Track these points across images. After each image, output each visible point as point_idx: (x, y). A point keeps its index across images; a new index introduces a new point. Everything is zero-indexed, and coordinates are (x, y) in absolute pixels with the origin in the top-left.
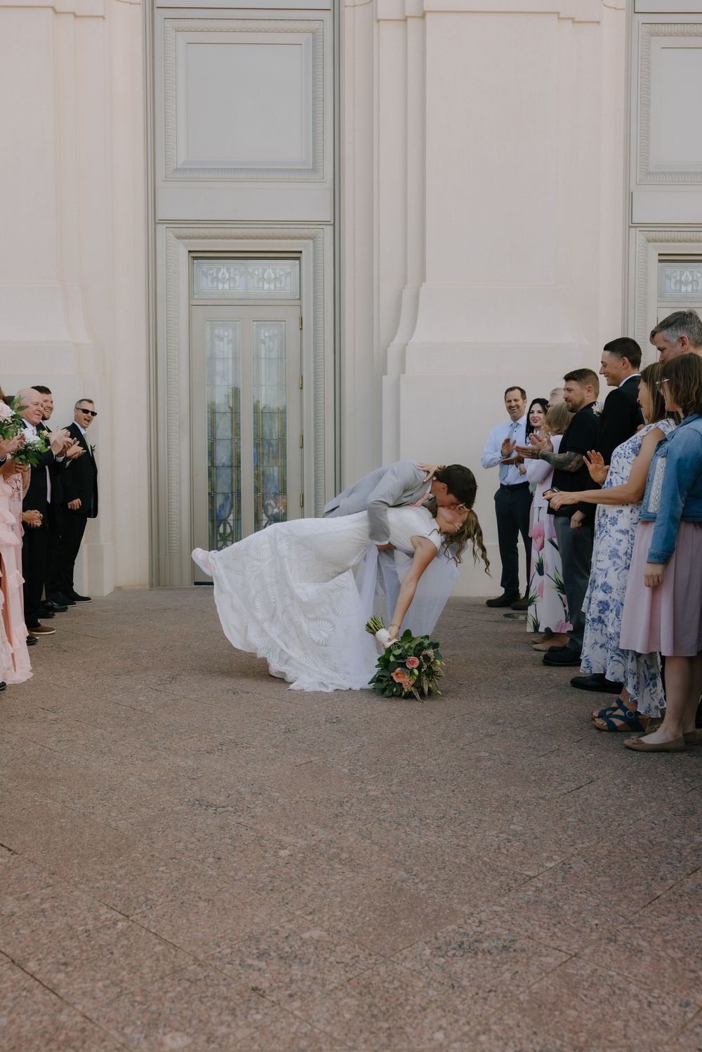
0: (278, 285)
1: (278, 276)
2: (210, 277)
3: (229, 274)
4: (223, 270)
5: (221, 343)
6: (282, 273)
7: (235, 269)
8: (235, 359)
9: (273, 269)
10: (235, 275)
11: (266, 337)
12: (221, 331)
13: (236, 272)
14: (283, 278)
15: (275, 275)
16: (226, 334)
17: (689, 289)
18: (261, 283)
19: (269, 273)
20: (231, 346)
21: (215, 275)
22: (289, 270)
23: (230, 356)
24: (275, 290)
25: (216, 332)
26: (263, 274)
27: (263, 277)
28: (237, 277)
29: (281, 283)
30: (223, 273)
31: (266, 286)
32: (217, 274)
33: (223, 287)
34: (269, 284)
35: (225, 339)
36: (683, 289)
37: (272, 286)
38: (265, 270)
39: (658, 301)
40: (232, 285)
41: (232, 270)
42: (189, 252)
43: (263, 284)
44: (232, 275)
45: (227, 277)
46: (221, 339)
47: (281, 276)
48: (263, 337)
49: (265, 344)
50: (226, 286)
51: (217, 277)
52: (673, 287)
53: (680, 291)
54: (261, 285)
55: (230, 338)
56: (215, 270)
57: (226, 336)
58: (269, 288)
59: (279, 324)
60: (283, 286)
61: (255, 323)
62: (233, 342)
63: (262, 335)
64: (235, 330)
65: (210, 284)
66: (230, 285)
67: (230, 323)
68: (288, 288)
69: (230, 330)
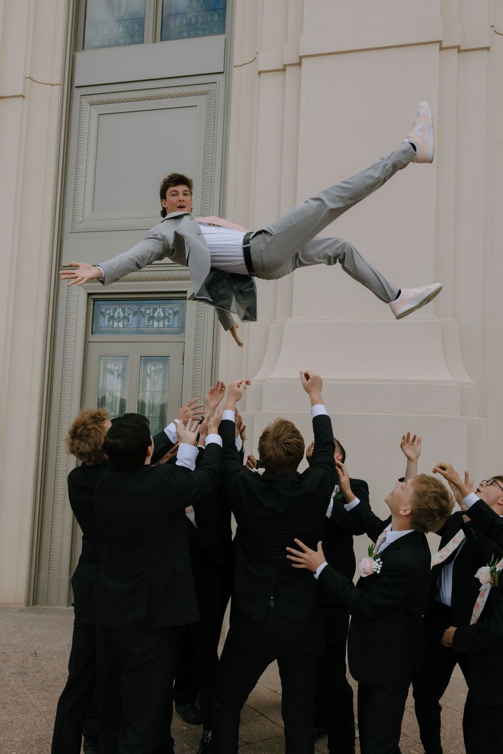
0: (166, 323)
1: (167, 315)
2: (107, 317)
3: (124, 313)
4: (119, 310)
5: (112, 376)
6: (170, 312)
7: (129, 308)
8: (123, 391)
9: (162, 308)
10: (129, 314)
11: (152, 371)
12: (113, 365)
13: (130, 312)
14: (171, 316)
15: (164, 313)
16: (117, 368)
18: (151, 321)
19: (159, 312)
20: (120, 379)
21: (111, 315)
22: (178, 309)
23: (119, 389)
24: (164, 327)
25: (109, 366)
26: (154, 313)
27: (153, 317)
28: (131, 317)
29: (169, 322)
30: (119, 313)
31: (156, 324)
32: (114, 313)
33: (118, 325)
34: (159, 322)
35: (116, 373)
37: (161, 324)
38: (155, 310)
40: (126, 323)
41: (126, 310)
42: (89, 294)
43: (153, 323)
44: (126, 315)
45: (122, 316)
46: (112, 373)
47: (169, 315)
48: (149, 372)
49: (150, 378)
50: (121, 325)
51: (113, 317)
54: (151, 323)
55: (120, 371)
56: (112, 310)
57: (116, 370)
58: (158, 325)
59: (164, 359)
60: (171, 323)
61: (143, 358)
62: (122, 375)
63: (149, 369)
64: (124, 365)
65: (107, 324)
66: (123, 324)
67: (122, 358)
68: (176, 325)
69: (121, 365)
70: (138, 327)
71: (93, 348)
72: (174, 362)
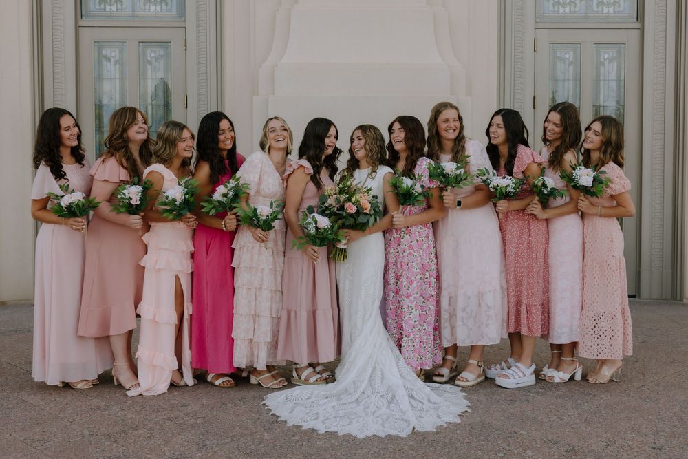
0: (164, 7)
5: (109, 63)
8: (122, 79)
11: (152, 58)
12: (109, 52)
16: (113, 54)
17: (567, 10)
18: (148, 5)
20: (118, 66)
23: (118, 76)
24: (162, 12)
25: (104, 53)
29: (167, 6)
31: (153, 8)
33: (111, 9)
34: (156, 7)
35: (112, 60)
36: (561, 10)
37: (158, 8)
39: (536, 22)
40: (119, 7)
43: (150, 7)
46: (109, 59)
48: (149, 58)
49: (151, 64)
50: (114, 8)
52: (551, 8)
53: (558, 11)
54: (147, 7)
55: (117, 58)
57: (113, 57)
58: (156, 9)
59: (164, 44)
60: (168, 8)
61: (141, 44)
62: (120, 62)
63: (149, 55)
64: (121, 51)
65: (98, 7)
66: (117, 7)
67: (117, 44)
68: (174, 10)
69: (117, 51)
70: (133, 11)
71: (84, 33)
72: (177, 47)
